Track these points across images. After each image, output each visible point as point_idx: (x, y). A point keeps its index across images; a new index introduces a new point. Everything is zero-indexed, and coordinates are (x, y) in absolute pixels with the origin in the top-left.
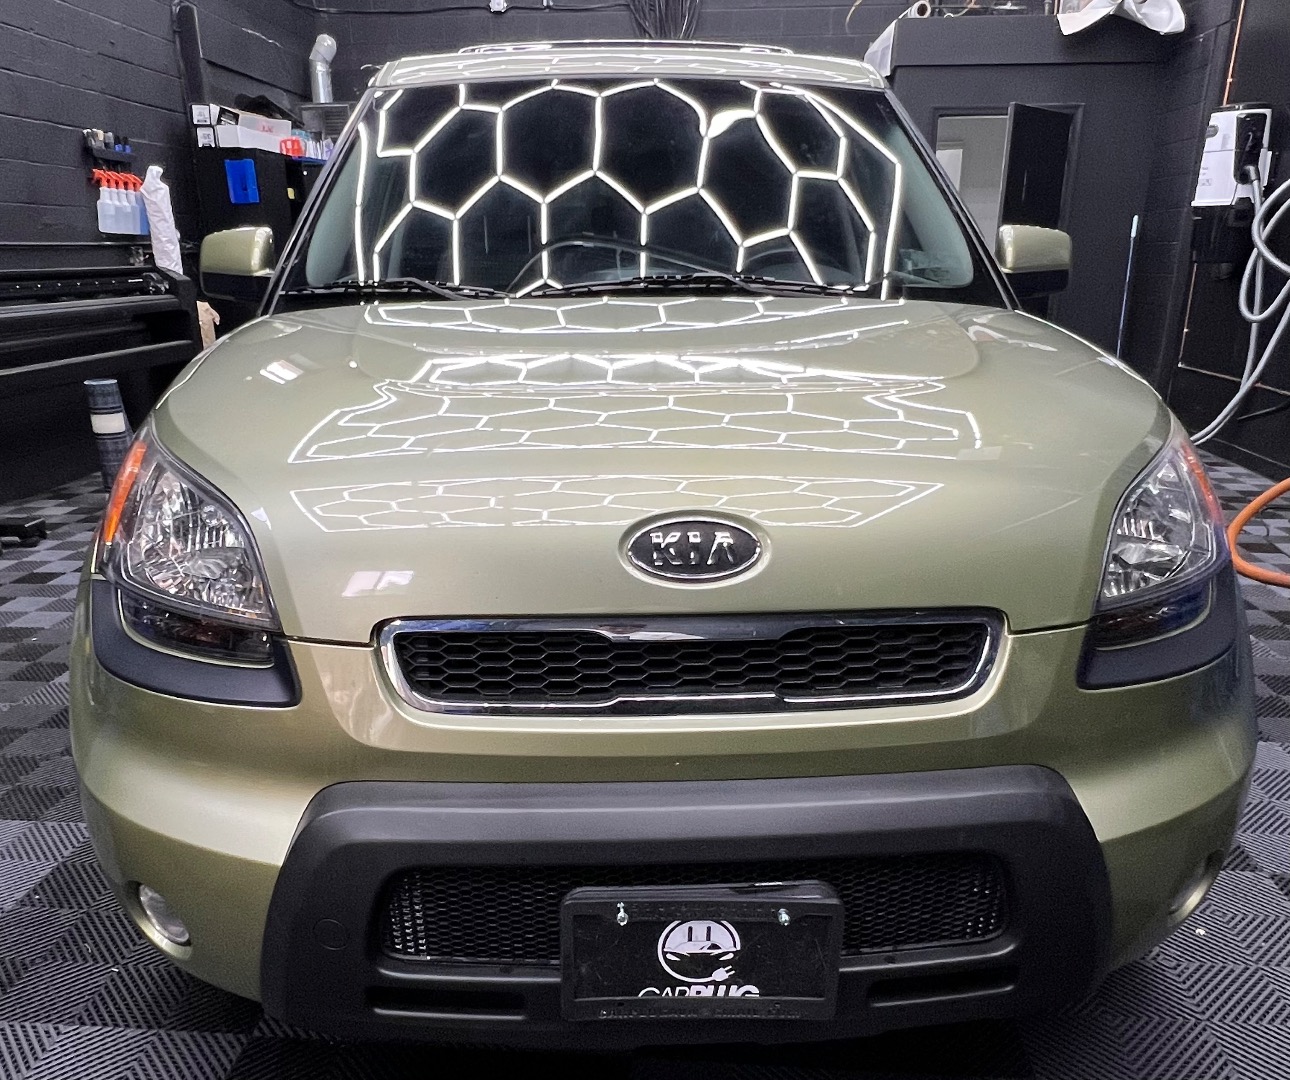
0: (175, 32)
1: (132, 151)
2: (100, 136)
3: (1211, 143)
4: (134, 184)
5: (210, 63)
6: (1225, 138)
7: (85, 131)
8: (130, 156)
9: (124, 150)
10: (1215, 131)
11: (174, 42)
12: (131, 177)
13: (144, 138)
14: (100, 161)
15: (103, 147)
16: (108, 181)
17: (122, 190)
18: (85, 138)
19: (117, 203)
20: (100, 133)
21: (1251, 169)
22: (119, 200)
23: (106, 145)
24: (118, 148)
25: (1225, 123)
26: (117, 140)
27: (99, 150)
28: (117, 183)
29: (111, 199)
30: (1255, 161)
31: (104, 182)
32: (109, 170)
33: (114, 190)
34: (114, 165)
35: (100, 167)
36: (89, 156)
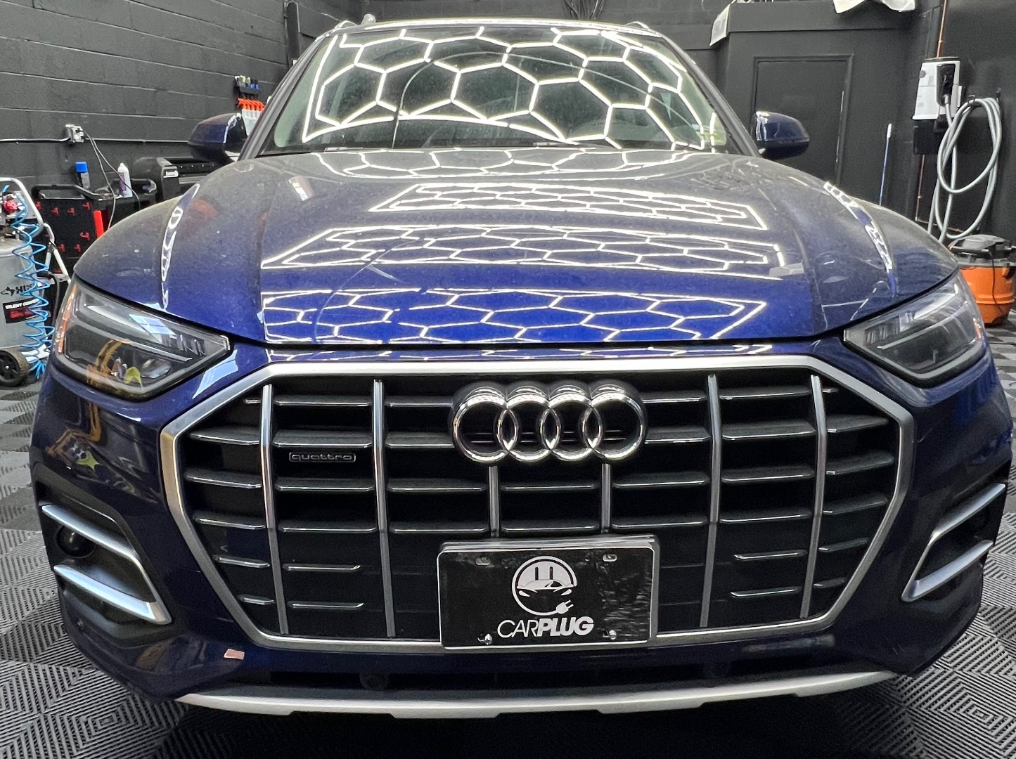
0: (285, 17)
1: (259, 87)
2: (244, 80)
3: (923, 81)
4: (260, 107)
5: (304, 35)
6: (931, 79)
7: (236, 77)
8: (259, 91)
9: (255, 87)
10: (924, 74)
11: (284, 24)
12: (258, 103)
13: (265, 80)
14: (243, 95)
15: (245, 86)
16: (247, 105)
17: (253, 110)
18: (235, 82)
19: (250, 118)
20: (244, 77)
21: (946, 97)
22: (252, 116)
23: (247, 84)
24: (252, 86)
25: (930, 69)
26: (251, 80)
27: (243, 87)
28: (251, 106)
29: (247, 115)
30: (950, 93)
31: (245, 106)
32: (247, 99)
33: (249, 110)
34: (249, 96)
35: (241, 97)
36: (237, 91)
